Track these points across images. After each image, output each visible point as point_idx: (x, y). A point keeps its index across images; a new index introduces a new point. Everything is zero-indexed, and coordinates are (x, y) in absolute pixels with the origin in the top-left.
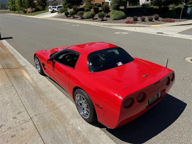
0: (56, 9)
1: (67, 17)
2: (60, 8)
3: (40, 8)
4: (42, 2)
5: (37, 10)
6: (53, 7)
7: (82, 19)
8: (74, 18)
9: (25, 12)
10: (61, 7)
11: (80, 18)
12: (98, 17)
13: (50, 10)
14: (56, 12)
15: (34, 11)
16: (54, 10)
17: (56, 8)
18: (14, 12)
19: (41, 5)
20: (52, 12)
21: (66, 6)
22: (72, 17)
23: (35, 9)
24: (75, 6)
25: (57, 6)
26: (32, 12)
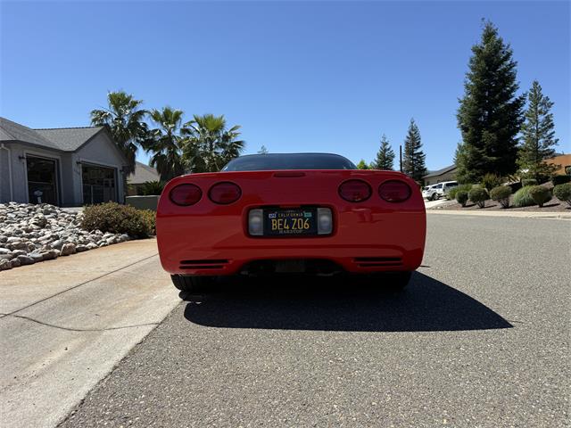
0: (441, 190)
1: (464, 206)
2: (451, 188)
6: (434, 187)
8: (482, 207)
10: (453, 184)
11: (499, 205)
12: (559, 201)
13: (425, 194)
14: (440, 196)
16: (435, 194)
17: (440, 186)
20: (430, 199)
22: (477, 206)
24: (489, 177)
25: (444, 183)
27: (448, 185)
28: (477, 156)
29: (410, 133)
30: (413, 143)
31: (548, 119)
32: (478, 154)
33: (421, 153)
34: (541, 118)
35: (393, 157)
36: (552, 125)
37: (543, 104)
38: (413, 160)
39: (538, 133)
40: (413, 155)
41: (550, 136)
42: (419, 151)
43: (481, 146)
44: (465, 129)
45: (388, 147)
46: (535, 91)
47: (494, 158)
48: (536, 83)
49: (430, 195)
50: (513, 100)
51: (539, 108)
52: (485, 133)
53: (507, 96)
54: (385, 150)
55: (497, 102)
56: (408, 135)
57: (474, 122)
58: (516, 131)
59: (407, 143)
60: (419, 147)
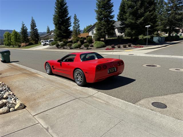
1: (58, 48)
3: (33, 42)
4: (35, 37)
5: (31, 44)
6: (45, 41)
7: (71, 49)
8: (64, 48)
9: (20, 46)
10: (52, 40)
11: (69, 48)
12: (84, 47)
13: (42, 43)
14: (48, 44)
15: (28, 45)
16: (46, 43)
17: (48, 41)
18: (8, 46)
19: (34, 40)
20: (44, 45)
21: (57, 40)
22: (62, 48)
23: (28, 43)
24: (64, 40)
25: (49, 40)
26: (26, 46)
27: (50, 41)
28: (60, 33)
29: (32, 22)
30: (33, 25)
31: (78, 25)
33: (37, 29)
34: (77, 24)
36: (79, 27)
37: (77, 21)
38: (34, 31)
39: (76, 28)
40: (34, 29)
42: (36, 28)
43: (61, 30)
45: (25, 26)
46: (75, 17)
47: (65, 34)
48: (75, 15)
49: (44, 44)
50: (68, 17)
51: (76, 22)
52: (62, 26)
53: (66, 16)
54: (24, 27)
55: (64, 18)
56: (31, 22)
57: (59, 23)
58: (69, 26)
59: (31, 25)
60: (36, 27)
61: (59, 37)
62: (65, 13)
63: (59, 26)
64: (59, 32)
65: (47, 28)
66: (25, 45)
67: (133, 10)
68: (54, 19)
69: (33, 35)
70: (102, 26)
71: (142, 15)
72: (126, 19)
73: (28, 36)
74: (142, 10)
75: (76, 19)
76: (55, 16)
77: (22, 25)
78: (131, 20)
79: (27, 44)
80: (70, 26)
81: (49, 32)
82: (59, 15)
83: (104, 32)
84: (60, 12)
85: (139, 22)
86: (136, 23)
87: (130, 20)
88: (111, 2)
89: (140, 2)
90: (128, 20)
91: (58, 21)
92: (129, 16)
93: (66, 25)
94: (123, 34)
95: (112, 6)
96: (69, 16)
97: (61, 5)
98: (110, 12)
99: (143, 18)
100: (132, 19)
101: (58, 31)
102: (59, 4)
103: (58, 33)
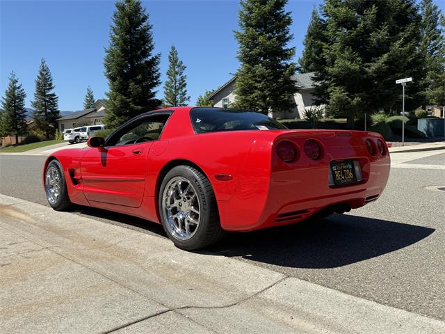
0: (85, 133)
2: (95, 132)
3: (40, 134)
4: (46, 120)
5: (32, 140)
6: (76, 131)
10: (99, 128)
13: (67, 137)
14: (83, 140)
15: (22, 143)
16: (78, 136)
17: (84, 130)
19: (42, 129)
20: (72, 142)
21: (113, 123)
23: (23, 138)
25: (88, 127)
26: (17, 144)
27: (91, 129)
28: (125, 104)
29: (41, 74)
30: (44, 85)
31: (183, 79)
32: (126, 102)
33: (54, 95)
34: (178, 77)
35: (24, 96)
36: (185, 84)
37: (179, 66)
38: (45, 101)
39: (176, 89)
40: (45, 96)
41: (184, 94)
42: (51, 92)
43: (128, 95)
44: (113, 79)
45: (17, 85)
46: (173, 55)
47: (140, 107)
48: (173, 48)
49: (73, 138)
50: (150, 58)
51: (177, 70)
52: (132, 84)
53: (145, 54)
54: (15, 88)
55: (138, 58)
56: (39, 75)
57: (121, 73)
58: (153, 85)
59: (38, 84)
60: (51, 88)
61: (119, 114)
62: (144, 44)
63: (121, 83)
64: (122, 100)
65: (86, 93)
66: (15, 143)
67: (355, 32)
68: (108, 60)
69: (40, 112)
70: (256, 81)
71: (382, 48)
72: (333, 59)
73: (25, 116)
74: (383, 34)
75: (174, 62)
76: (111, 53)
77: (9, 82)
78: (348, 63)
79: (19, 141)
80: (156, 83)
81: (91, 104)
82: (123, 51)
83: (264, 97)
84: (125, 42)
85: (372, 68)
86: (363, 72)
87: (343, 62)
88: (286, 9)
89: (374, 9)
90: (340, 62)
91: (121, 66)
92: (342, 50)
93: (144, 79)
94: (322, 107)
95: (289, 22)
96: (153, 54)
97: (130, 20)
98: (283, 40)
99: (386, 56)
100: (352, 60)
101: (118, 98)
102: (126, 18)
103: (117, 103)
